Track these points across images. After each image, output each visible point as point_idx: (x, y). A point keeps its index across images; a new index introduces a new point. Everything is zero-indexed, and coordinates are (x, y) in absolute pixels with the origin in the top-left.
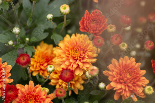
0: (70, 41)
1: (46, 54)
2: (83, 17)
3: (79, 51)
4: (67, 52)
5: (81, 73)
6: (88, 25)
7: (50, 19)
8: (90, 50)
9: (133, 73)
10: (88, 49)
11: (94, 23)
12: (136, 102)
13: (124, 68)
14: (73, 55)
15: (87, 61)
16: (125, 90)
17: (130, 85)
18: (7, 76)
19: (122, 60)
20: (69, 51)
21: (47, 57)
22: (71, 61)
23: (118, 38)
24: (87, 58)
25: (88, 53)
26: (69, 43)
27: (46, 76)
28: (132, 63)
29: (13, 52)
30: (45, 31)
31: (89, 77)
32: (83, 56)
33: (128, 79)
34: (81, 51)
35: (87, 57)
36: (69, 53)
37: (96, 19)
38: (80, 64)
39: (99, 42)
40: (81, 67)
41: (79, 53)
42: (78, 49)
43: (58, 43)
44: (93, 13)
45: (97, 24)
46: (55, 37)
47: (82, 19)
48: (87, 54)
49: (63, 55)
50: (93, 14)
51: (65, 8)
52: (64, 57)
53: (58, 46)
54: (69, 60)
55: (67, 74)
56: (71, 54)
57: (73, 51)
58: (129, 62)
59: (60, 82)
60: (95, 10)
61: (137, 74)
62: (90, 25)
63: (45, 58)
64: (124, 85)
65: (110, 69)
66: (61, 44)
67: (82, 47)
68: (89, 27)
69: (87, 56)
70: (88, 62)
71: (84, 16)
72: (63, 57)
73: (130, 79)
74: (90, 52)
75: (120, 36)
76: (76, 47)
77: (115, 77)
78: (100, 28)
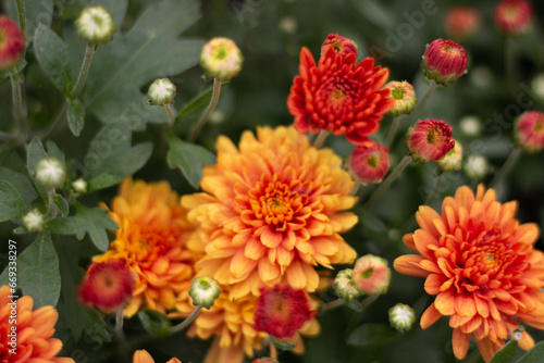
0: (243, 163)
1: (151, 223)
2: (297, 77)
3: (287, 199)
4: (244, 212)
5: (311, 282)
6: (321, 104)
7: (166, 101)
8: (328, 187)
9: (503, 248)
10: (318, 182)
11: (341, 92)
12: (532, 351)
13: (468, 234)
14: (268, 219)
15: (324, 231)
16: (490, 318)
17: (505, 296)
18: (48, 350)
19: (451, 205)
20: (248, 205)
21: (160, 234)
22: (268, 240)
23: (436, 134)
24: (325, 222)
25: (322, 202)
26: (244, 173)
27: (169, 307)
28: (487, 208)
29: (37, 247)
30: (137, 138)
31: (351, 296)
32: (307, 216)
33: (493, 277)
34: (293, 196)
35: (322, 217)
36: (249, 211)
37: (346, 77)
38: (304, 247)
39: (371, 162)
40: (308, 259)
41: (288, 205)
42: (279, 189)
43: (198, 178)
44: (330, 54)
45: (353, 97)
46: (181, 154)
47: (295, 86)
48: (322, 206)
49: (232, 225)
50: (329, 60)
51: (222, 55)
52: (235, 230)
53: (200, 190)
54: (258, 239)
55: (280, 309)
56: (259, 216)
57: (264, 203)
58: (477, 207)
59: (233, 323)
60: (331, 38)
61: (516, 246)
62: (329, 105)
63: (151, 238)
64: (483, 300)
65: (419, 246)
66: (210, 182)
67: (294, 182)
68: (327, 113)
69: (323, 212)
70: (329, 233)
71: (298, 72)
72: (236, 234)
73: (498, 273)
74: (328, 193)
75: (441, 125)
76: (271, 185)
77: (447, 279)
78: (368, 111)
